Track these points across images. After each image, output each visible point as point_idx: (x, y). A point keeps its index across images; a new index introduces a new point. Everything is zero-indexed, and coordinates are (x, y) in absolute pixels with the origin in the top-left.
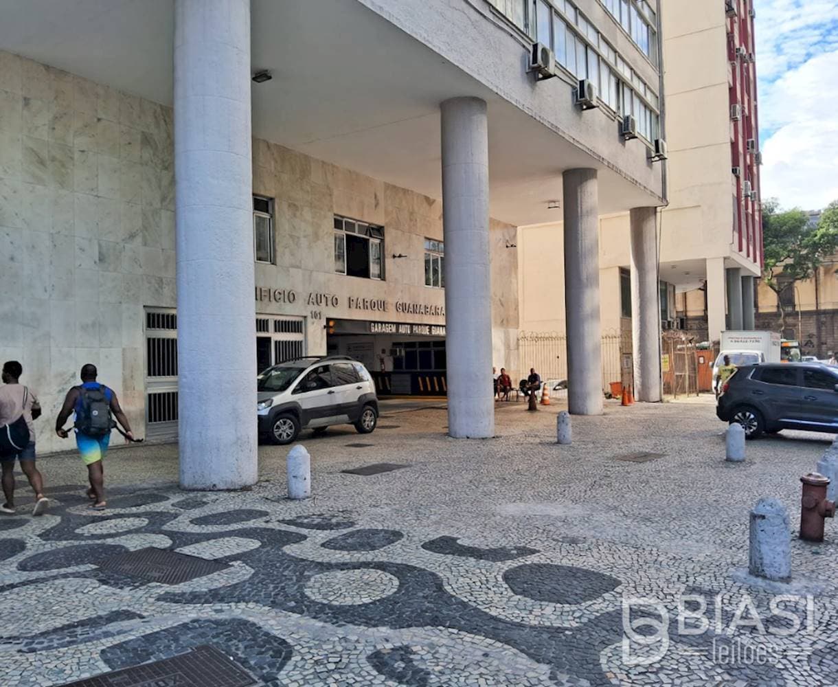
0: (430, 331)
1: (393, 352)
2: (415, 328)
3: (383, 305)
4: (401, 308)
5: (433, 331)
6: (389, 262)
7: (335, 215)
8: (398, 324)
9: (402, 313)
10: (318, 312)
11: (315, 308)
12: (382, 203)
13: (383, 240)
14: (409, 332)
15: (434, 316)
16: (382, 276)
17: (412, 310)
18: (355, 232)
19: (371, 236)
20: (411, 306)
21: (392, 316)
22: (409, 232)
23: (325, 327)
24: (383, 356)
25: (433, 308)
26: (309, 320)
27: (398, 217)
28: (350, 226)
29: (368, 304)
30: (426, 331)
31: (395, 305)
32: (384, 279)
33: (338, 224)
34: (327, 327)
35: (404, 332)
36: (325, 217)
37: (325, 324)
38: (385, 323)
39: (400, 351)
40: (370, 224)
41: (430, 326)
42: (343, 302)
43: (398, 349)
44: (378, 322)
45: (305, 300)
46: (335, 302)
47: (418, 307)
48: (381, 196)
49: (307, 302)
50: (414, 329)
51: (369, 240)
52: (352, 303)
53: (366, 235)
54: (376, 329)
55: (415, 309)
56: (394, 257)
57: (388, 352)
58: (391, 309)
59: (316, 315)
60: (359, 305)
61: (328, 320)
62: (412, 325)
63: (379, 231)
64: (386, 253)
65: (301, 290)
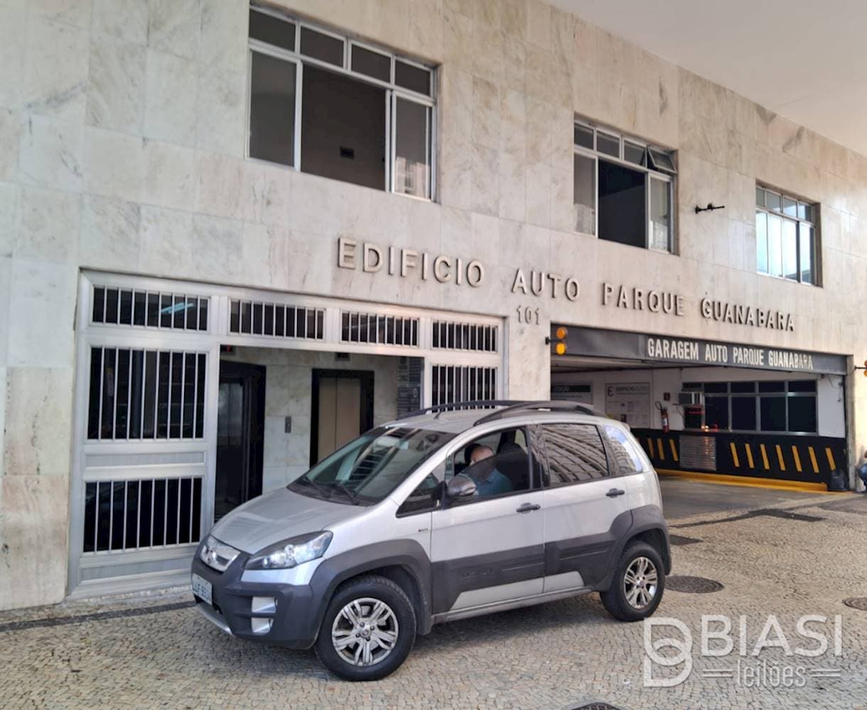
0: (766, 360)
1: (684, 399)
2: (737, 352)
3: (673, 304)
4: (710, 310)
5: (770, 359)
6: (687, 221)
7: (577, 116)
8: (703, 342)
9: (711, 322)
10: (533, 309)
11: (527, 301)
12: (673, 103)
13: (674, 176)
14: (725, 360)
15: (774, 330)
16: (673, 247)
17: (732, 316)
18: (617, 156)
19: (651, 166)
20: (730, 308)
21: (693, 326)
22: (727, 167)
23: (547, 341)
24: (665, 404)
25: (772, 315)
26: (513, 324)
27: (705, 136)
28: (608, 145)
29: (643, 300)
30: (756, 359)
31: (697, 304)
32: (677, 253)
33: (582, 137)
34: (552, 341)
35: (715, 360)
36: (555, 117)
37: (548, 334)
38: (677, 339)
39: (697, 398)
40: (651, 143)
41: (767, 349)
42: (590, 291)
43: (693, 394)
44: (662, 337)
45: (504, 283)
46: (571, 291)
47: (744, 310)
48: (672, 91)
49: (509, 287)
50: (735, 355)
51: (647, 173)
52: (607, 293)
53: (641, 164)
54: (657, 351)
55: (738, 316)
56: (698, 210)
57: (674, 399)
58: (690, 310)
59: (528, 316)
60: (622, 300)
61: (555, 326)
62: (730, 345)
63: (669, 157)
64: (681, 201)
65: (497, 262)
